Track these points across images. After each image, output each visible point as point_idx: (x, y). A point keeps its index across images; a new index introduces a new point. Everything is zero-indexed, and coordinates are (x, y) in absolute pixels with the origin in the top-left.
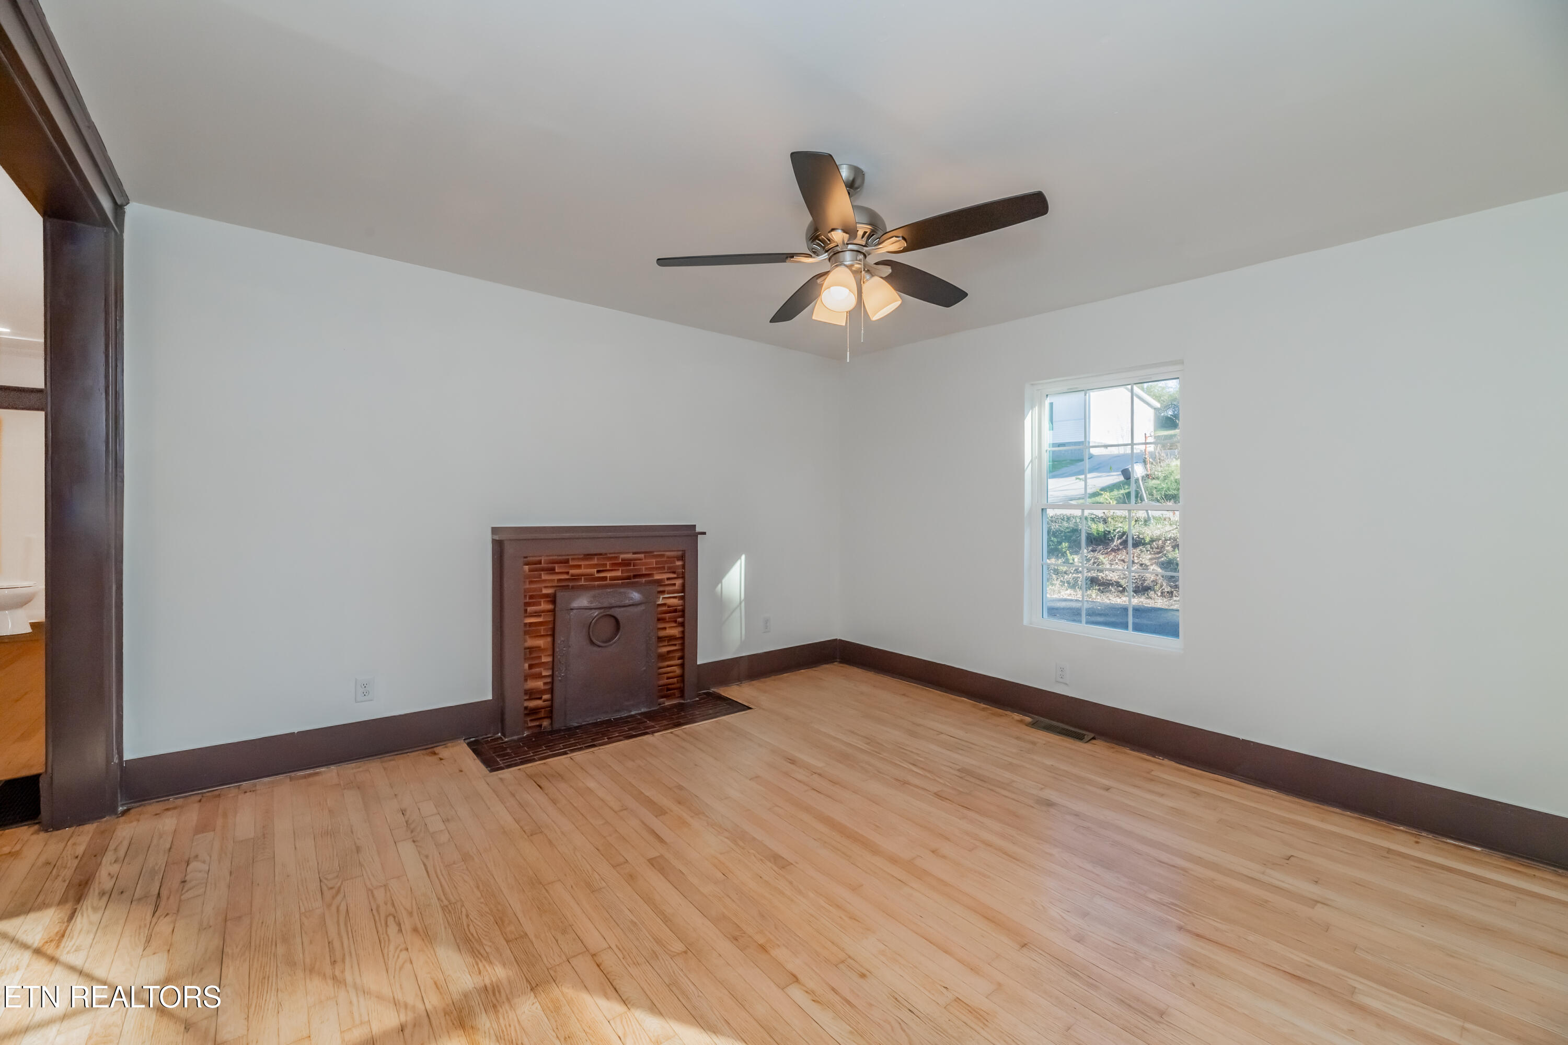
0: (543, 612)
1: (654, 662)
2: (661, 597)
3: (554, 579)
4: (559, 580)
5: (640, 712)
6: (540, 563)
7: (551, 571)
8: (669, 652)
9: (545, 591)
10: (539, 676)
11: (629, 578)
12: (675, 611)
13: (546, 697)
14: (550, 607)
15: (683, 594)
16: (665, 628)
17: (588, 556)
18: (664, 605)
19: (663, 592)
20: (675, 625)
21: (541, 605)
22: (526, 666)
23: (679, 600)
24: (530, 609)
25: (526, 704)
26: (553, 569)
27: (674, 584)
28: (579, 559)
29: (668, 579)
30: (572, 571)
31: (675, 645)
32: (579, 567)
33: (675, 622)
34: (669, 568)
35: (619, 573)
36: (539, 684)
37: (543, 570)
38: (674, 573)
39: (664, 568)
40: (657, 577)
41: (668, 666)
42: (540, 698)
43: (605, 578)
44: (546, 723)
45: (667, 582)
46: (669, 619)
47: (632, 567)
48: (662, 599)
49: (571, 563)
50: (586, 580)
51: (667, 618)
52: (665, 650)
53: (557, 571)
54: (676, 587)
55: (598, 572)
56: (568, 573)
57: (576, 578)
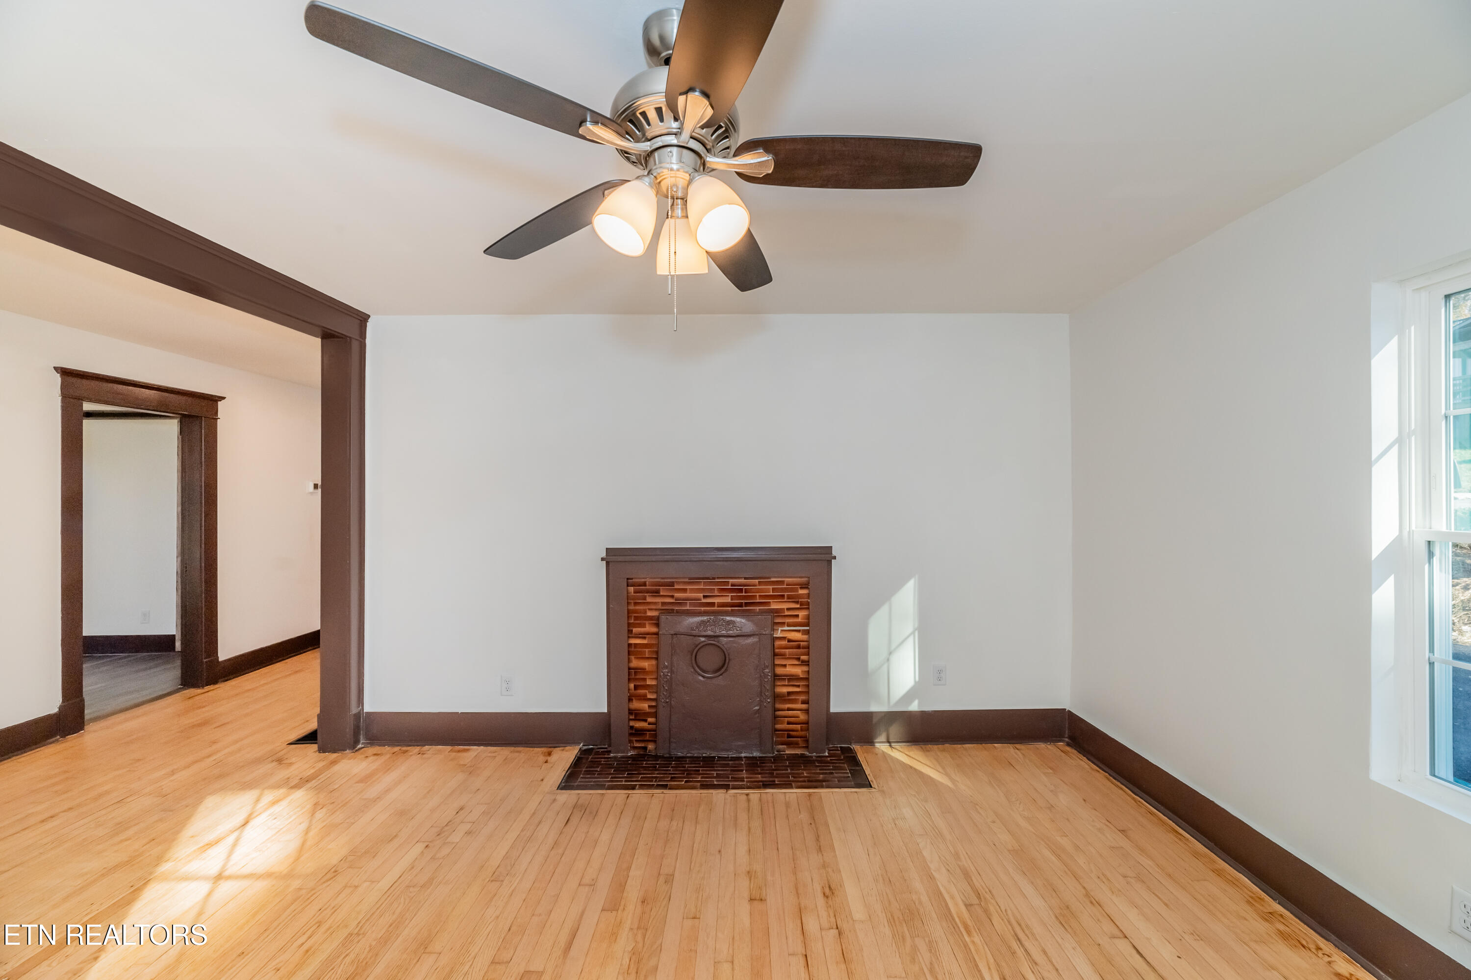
0: (648, 634)
1: (769, 702)
2: (780, 629)
3: (659, 602)
4: (663, 604)
5: (751, 755)
6: (644, 584)
7: (656, 593)
8: (789, 693)
9: (649, 614)
10: (644, 698)
11: (740, 605)
12: (799, 647)
13: (650, 720)
14: (654, 630)
15: (808, 628)
16: (785, 666)
17: (693, 580)
18: (784, 638)
19: (783, 624)
20: (797, 663)
21: (646, 627)
22: (632, 686)
23: (802, 635)
24: (635, 630)
25: (632, 723)
26: (658, 592)
27: (797, 616)
28: (685, 583)
29: (788, 609)
30: (677, 595)
31: (798, 686)
32: (685, 590)
33: (798, 659)
34: (789, 597)
35: (728, 600)
36: (645, 706)
37: (648, 592)
38: (797, 602)
39: (783, 596)
40: (774, 606)
41: (789, 709)
42: (646, 721)
43: (713, 604)
44: (651, 746)
45: (787, 613)
46: (789, 655)
47: (744, 594)
48: (781, 632)
49: (676, 587)
50: (691, 605)
51: (787, 654)
52: (785, 690)
53: (661, 594)
54: (799, 620)
55: (705, 597)
56: (672, 597)
57: (680, 602)
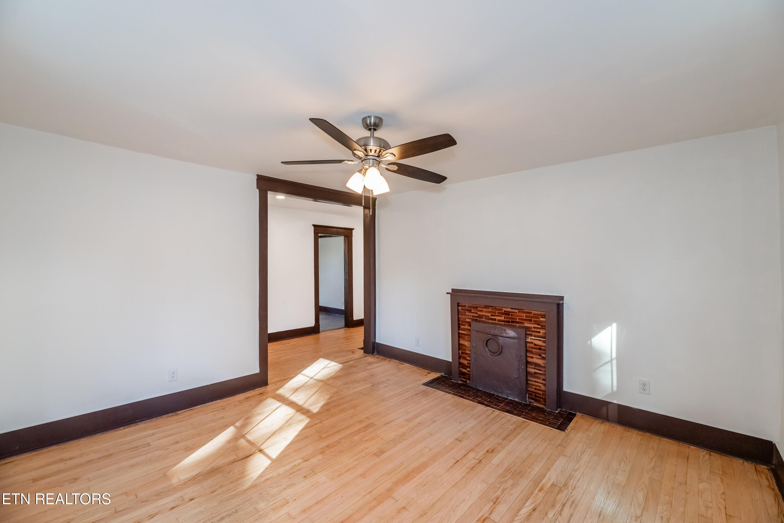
0: (467, 329)
1: (523, 375)
2: (530, 337)
3: (471, 315)
4: (473, 316)
5: (514, 400)
6: (465, 306)
7: (470, 311)
8: (535, 373)
9: (467, 320)
10: (465, 359)
11: (509, 322)
12: (540, 349)
13: (468, 369)
14: (469, 328)
15: (545, 340)
16: (532, 358)
17: (486, 307)
18: (532, 343)
19: (531, 335)
20: (539, 357)
21: (466, 326)
22: (460, 352)
23: (542, 343)
24: (462, 327)
25: (461, 369)
26: (471, 310)
27: (539, 332)
28: (482, 307)
29: (534, 328)
30: (479, 313)
31: (540, 370)
32: (482, 311)
33: (540, 355)
34: (535, 321)
35: (502, 318)
36: (466, 362)
37: (467, 310)
38: (539, 325)
39: (531, 320)
40: (526, 325)
41: (535, 382)
42: (466, 369)
43: (495, 320)
44: (468, 382)
45: (533, 330)
46: (535, 352)
47: (510, 316)
48: (530, 339)
49: (479, 309)
50: (485, 318)
51: (534, 352)
52: (533, 371)
53: (472, 311)
54: (541, 334)
55: (491, 315)
56: (477, 313)
57: (480, 316)
